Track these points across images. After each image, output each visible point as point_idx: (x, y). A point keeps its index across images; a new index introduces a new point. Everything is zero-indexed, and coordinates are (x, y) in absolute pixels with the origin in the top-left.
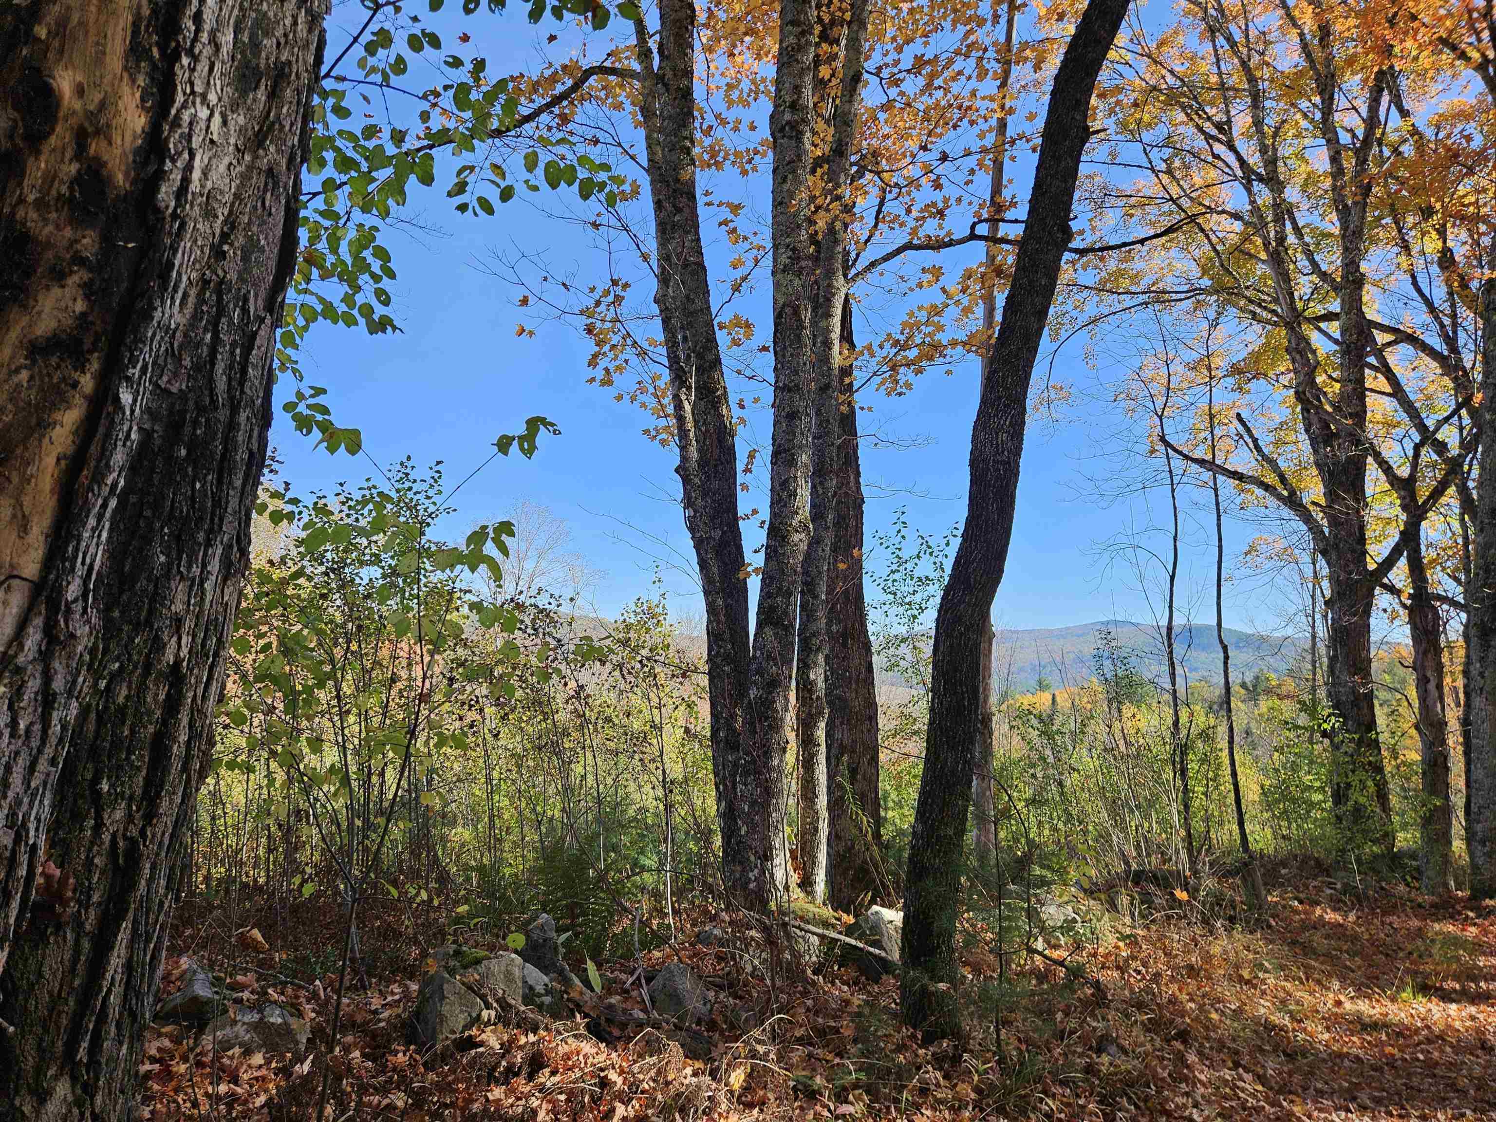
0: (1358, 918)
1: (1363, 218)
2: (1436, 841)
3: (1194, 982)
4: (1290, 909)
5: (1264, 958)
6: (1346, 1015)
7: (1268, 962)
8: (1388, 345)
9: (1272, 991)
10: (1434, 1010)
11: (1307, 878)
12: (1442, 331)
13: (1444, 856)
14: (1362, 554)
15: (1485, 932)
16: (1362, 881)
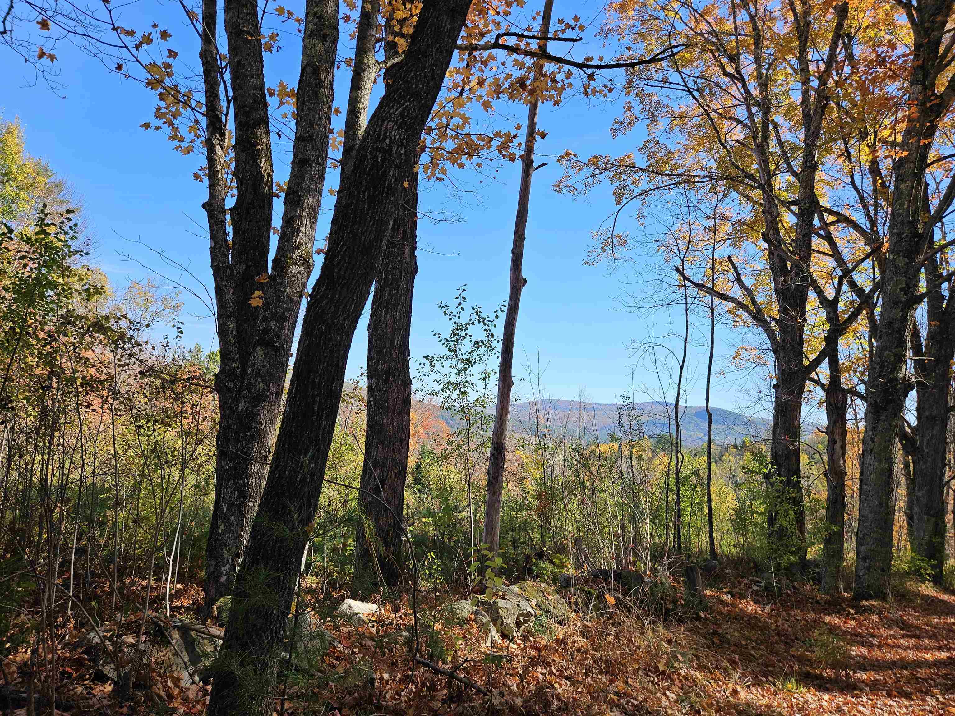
0: (772, 610)
1: (820, 123)
2: (833, 556)
3: (608, 677)
4: (721, 602)
5: (681, 650)
6: (739, 704)
7: (682, 654)
8: (832, 223)
9: (681, 681)
10: (810, 700)
11: (742, 577)
12: (868, 215)
13: (838, 567)
14: (800, 354)
15: (860, 625)
16: (779, 582)
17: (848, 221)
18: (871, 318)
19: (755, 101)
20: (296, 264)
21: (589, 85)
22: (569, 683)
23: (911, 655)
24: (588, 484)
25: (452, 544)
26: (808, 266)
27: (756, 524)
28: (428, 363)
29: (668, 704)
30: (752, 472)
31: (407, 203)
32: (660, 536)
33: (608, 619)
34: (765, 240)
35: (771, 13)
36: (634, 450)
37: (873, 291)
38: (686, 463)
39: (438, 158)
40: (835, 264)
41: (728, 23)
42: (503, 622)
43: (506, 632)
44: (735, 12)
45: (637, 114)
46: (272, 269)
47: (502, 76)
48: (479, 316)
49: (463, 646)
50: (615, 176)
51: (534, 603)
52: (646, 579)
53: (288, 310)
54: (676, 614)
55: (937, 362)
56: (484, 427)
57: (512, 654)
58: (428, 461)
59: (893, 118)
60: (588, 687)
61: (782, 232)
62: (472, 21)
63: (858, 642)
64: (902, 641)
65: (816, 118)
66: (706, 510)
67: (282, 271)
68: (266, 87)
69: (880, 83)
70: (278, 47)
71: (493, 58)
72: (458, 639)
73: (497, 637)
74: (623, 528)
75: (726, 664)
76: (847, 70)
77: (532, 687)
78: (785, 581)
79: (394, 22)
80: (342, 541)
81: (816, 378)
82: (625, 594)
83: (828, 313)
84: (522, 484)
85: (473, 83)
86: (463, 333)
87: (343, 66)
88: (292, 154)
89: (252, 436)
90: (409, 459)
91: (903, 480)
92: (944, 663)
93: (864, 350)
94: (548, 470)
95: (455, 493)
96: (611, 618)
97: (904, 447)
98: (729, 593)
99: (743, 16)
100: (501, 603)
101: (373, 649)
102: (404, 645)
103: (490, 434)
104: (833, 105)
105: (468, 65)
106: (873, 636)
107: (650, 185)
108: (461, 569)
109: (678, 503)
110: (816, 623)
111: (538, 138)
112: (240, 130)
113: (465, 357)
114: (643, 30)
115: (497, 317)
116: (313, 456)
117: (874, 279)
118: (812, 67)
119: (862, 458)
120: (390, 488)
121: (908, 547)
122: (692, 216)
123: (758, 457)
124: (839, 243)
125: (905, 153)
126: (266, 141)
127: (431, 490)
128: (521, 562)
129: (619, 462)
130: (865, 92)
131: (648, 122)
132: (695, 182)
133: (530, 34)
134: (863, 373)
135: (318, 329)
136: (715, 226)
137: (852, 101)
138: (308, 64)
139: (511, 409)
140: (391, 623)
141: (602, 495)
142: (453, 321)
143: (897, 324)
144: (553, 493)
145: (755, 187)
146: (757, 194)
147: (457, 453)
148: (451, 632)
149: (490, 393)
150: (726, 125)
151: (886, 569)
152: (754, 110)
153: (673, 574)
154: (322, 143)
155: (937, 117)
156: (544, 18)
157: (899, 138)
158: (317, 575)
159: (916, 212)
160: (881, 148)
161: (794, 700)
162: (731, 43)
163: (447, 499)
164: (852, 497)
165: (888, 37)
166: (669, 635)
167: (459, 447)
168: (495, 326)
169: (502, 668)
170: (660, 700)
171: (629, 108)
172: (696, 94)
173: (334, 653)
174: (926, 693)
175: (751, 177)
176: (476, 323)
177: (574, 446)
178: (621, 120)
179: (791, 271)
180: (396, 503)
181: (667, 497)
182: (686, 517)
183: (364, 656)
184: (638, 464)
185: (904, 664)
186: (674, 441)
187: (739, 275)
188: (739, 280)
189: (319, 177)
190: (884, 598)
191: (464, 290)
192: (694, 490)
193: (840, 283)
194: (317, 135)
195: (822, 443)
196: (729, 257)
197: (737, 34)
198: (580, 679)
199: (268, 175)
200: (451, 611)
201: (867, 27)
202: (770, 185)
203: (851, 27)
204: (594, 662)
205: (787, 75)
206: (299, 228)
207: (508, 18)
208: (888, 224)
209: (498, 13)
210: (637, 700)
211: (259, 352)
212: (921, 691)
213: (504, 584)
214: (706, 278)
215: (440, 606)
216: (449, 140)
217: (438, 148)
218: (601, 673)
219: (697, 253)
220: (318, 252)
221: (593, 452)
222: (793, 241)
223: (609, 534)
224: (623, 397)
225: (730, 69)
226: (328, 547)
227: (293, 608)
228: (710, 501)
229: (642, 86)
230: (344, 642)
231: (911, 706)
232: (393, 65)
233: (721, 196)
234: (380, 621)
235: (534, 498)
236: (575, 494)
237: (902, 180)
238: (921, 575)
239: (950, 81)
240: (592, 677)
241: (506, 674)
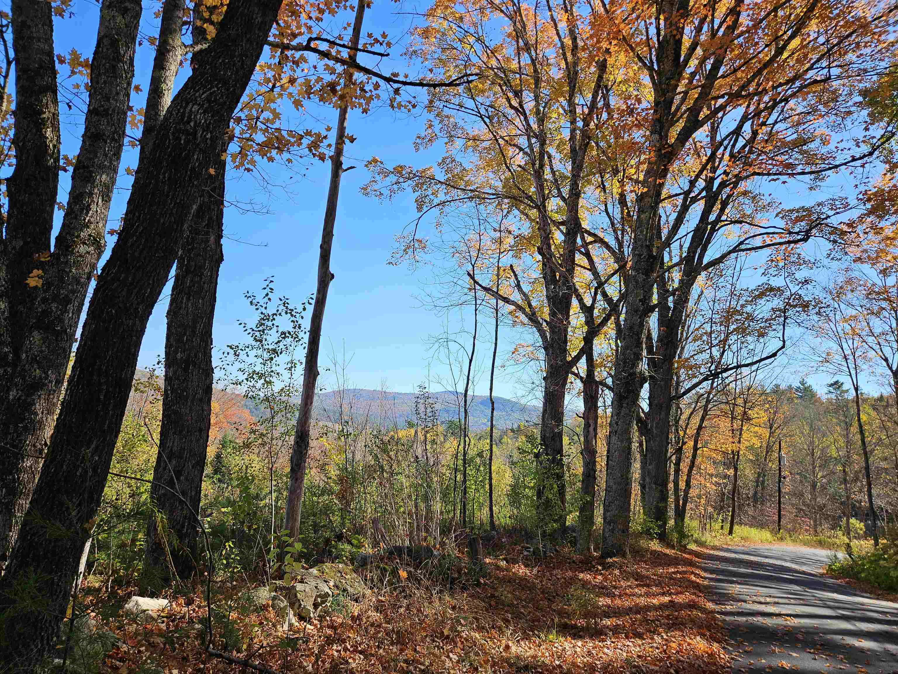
0: (538, 571)
1: (583, 159)
2: (587, 522)
3: (399, 647)
4: (498, 568)
5: (463, 615)
6: (510, 658)
7: (465, 618)
8: (591, 243)
9: (462, 643)
10: (567, 648)
11: (515, 544)
12: (617, 238)
13: (589, 531)
14: (565, 351)
15: (606, 579)
16: (544, 546)
17: (601, 241)
18: (617, 323)
19: (535, 133)
20: (84, 243)
21: (395, 98)
22: (362, 657)
23: (642, 601)
24: (386, 468)
25: (252, 532)
26: (572, 277)
27: (528, 497)
28: (232, 352)
29: (451, 665)
30: (525, 452)
31: (214, 190)
32: (448, 512)
33: (400, 593)
34: (540, 253)
35: (548, 59)
36: (428, 435)
37: (619, 301)
38: (472, 446)
39: (247, 148)
40: (592, 277)
41: (514, 62)
42: (300, 605)
43: (303, 615)
44: (519, 54)
45: (437, 130)
46: (55, 246)
47: (313, 79)
48: (287, 308)
49: (259, 632)
50: (417, 185)
51: (332, 584)
52: (435, 552)
53: (73, 292)
54: (460, 582)
55: (665, 360)
56: (289, 415)
57: (309, 634)
58: (229, 450)
59: (637, 160)
60: (380, 659)
61: (553, 247)
62: (285, 21)
63: (604, 594)
64: (636, 590)
65: (580, 153)
66: (487, 486)
67: (67, 250)
68: (56, 52)
69: (629, 130)
70: (71, 13)
71: (303, 59)
72: (254, 626)
73: (294, 621)
74: (416, 507)
75: (500, 623)
76: (605, 116)
77: (327, 665)
78: (549, 546)
79: (203, 8)
80: (131, 537)
81: (576, 372)
82: (417, 567)
83: (586, 317)
84: (325, 470)
85: (285, 80)
86: (270, 324)
87: (146, 43)
88: (84, 127)
89: (26, 428)
90: (208, 449)
91: (638, 456)
92: (666, 606)
93: (612, 349)
94: (350, 456)
95: (256, 481)
96: (404, 591)
97: (640, 429)
98: (505, 559)
99: (526, 59)
100: (299, 587)
101: (162, 645)
102: (196, 638)
103: (294, 422)
104: (593, 144)
105: (279, 63)
106: (615, 588)
107: (448, 197)
108: (261, 556)
109: (465, 481)
110: (573, 580)
111: (347, 141)
112: (23, 95)
113: (271, 347)
114: (444, 57)
115: (304, 309)
116: (97, 447)
117: (620, 291)
118: (579, 110)
119: (609, 438)
120: (187, 479)
121: (642, 511)
122: (482, 227)
123: (530, 439)
124: (595, 259)
125: (646, 190)
126: (53, 110)
127: (231, 479)
128: (321, 546)
129: (415, 447)
130: (617, 137)
131: (446, 140)
132: (484, 198)
133: (341, 43)
134: (611, 369)
135: (107, 313)
136: (500, 238)
137: (608, 142)
138: (105, 36)
139: (315, 398)
140: (183, 617)
141: (399, 477)
142: (259, 311)
143: (636, 328)
144: (354, 478)
145: (532, 207)
146: (534, 213)
147: (260, 441)
148: (247, 620)
149: (295, 383)
150: (511, 151)
151: (626, 530)
152: (533, 140)
153: (458, 546)
154: (119, 120)
155: (669, 162)
156: (354, 29)
157: (641, 178)
158: (101, 573)
159: (651, 238)
160: (628, 183)
161: (554, 649)
162: (515, 79)
163: (248, 488)
164: (601, 471)
165: (636, 93)
166: (454, 602)
167: (262, 435)
168: (302, 318)
169: (298, 650)
170: (444, 662)
171: (430, 126)
172: (487, 120)
173: (118, 654)
174: (654, 633)
175: (529, 198)
176: (283, 314)
177: (375, 433)
178: (423, 136)
179: (559, 281)
180: (193, 493)
181: (456, 477)
182: (471, 493)
183: (152, 654)
184: (431, 448)
185: (638, 610)
186: (463, 427)
187: (519, 282)
188: (518, 286)
189: (114, 155)
190: (624, 556)
191: (272, 281)
192: (478, 470)
193: (596, 294)
194: (114, 110)
195: (579, 426)
196: (511, 266)
197: (521, 74)
198: (373, 652)
199: (54, 146)
200: (249, 599)
201: (620, 82)
202: (544, 207)
203: (608, 80)
204: (387, 634)
205: (559, 114)
206: (89, 205)
207: (320, 23)
208: (631, 247)
209: (310, 18)
210: (424, 665)
211: (36, 336)
212: (650, 631)
213: (303, 567)
214: (492, 283)
215: (236, 594)
216: (259, 133)
217: (248, 140)
218: (392, 643)
219: (485, 261)
220: (112, 232)
221: (392, 438)
222: (561, 255)
223: (404, 513)
224: (420, 387)
225: (515, 103)
226: (114, 543)
227: (69, 612)
228: (491, 479)
229: (441, 106)
230: (129, 642)
231: (643, 644)
232: (201, 51)
233: (505, 212)
234: (171, 617)
235: (335, 482)
236: (374, 478)
237: (643, 211)
238: (650, 534)
239: (679, 135)
240: (384, 649)
241: (302, 655)
